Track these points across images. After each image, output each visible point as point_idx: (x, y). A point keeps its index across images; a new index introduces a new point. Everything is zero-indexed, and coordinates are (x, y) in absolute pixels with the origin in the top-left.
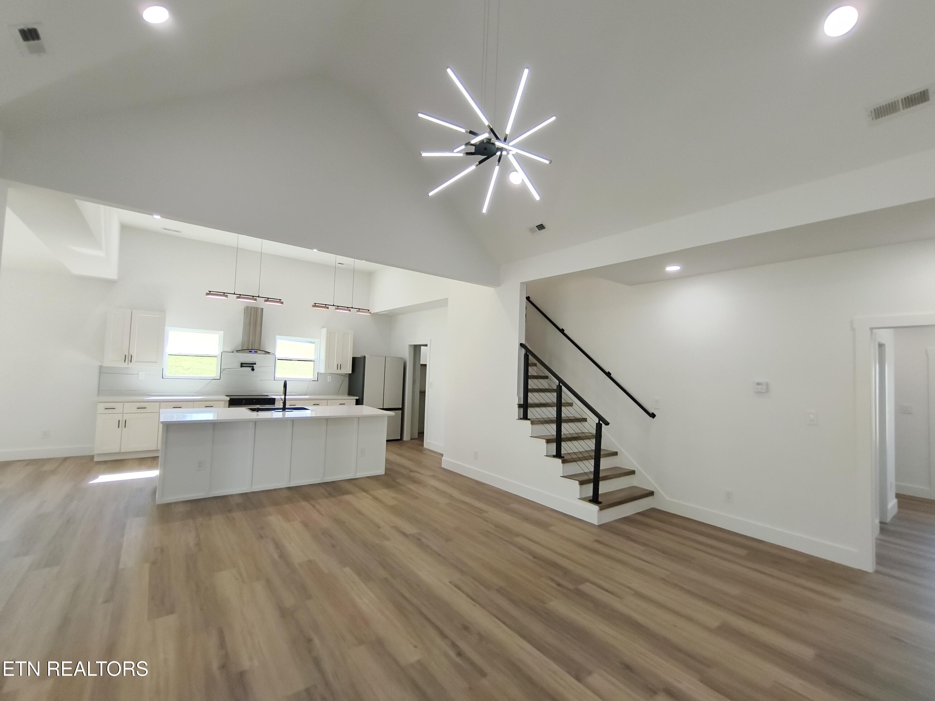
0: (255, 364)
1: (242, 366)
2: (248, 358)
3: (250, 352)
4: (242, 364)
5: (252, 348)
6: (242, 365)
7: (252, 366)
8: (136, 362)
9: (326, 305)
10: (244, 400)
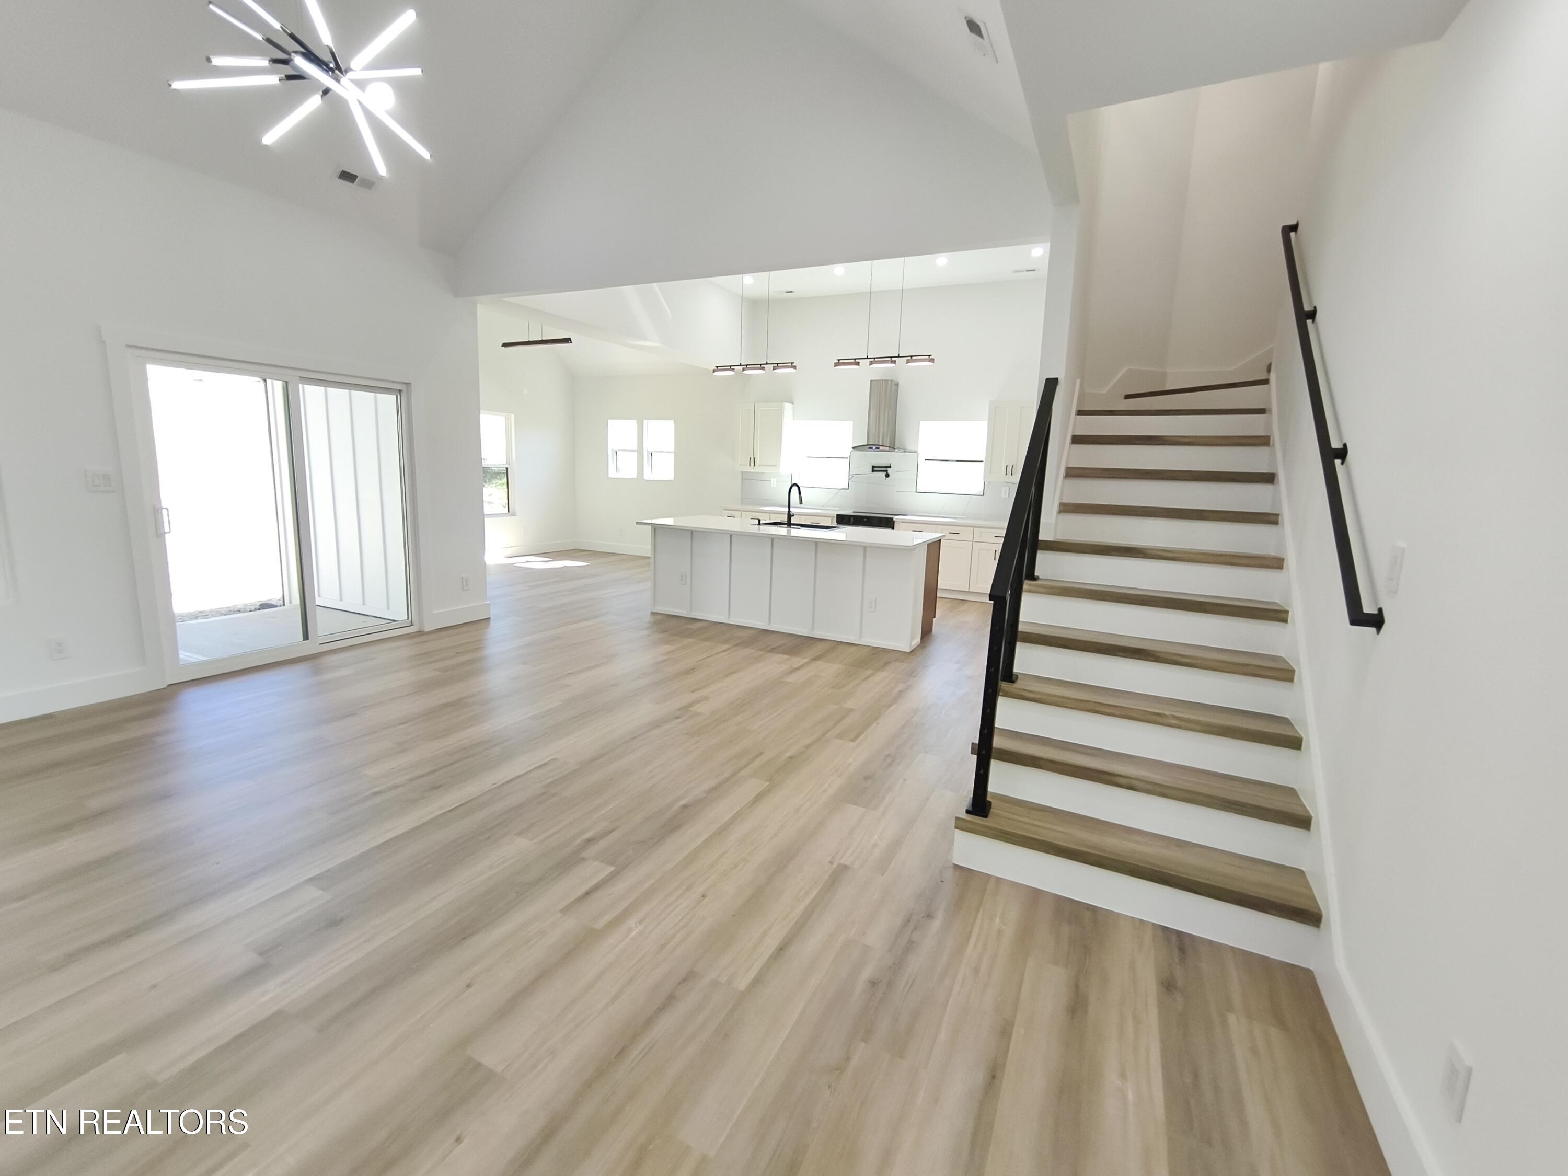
0: (890, 467)
1: (873, 471)
2: (881, 458)
3: (869, 448)
4: (873, 467)
5: (882, 443)
6: (874, 469)
7: (885, 470)
8: (759, 465)
9: (855, 359)
10: (852, 518)
